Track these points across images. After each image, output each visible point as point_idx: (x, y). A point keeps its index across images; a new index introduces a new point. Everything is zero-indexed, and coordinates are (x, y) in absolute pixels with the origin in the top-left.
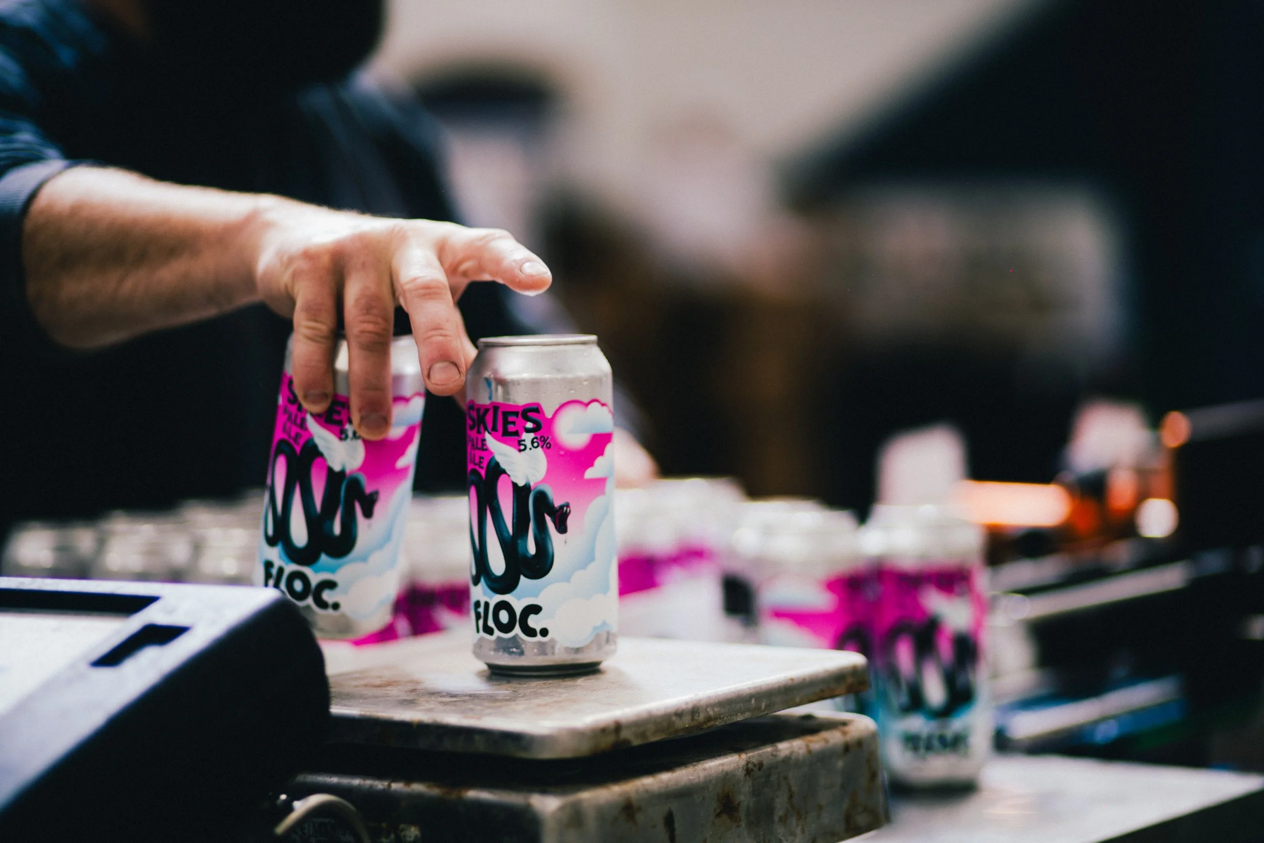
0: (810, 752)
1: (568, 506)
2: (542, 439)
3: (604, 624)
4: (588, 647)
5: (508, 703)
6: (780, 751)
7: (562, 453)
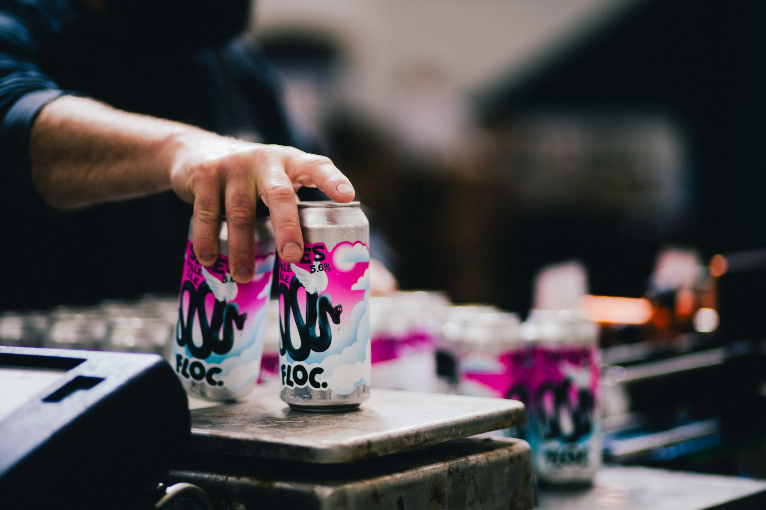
0: (488, 462)
1: (340, 307)
2: (325, 265)
3: (362, 380)
4: (352, 394)
5: (301, 428)
6: (470, 460)
7: (338, 274)
